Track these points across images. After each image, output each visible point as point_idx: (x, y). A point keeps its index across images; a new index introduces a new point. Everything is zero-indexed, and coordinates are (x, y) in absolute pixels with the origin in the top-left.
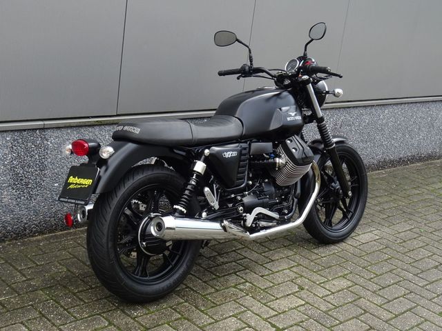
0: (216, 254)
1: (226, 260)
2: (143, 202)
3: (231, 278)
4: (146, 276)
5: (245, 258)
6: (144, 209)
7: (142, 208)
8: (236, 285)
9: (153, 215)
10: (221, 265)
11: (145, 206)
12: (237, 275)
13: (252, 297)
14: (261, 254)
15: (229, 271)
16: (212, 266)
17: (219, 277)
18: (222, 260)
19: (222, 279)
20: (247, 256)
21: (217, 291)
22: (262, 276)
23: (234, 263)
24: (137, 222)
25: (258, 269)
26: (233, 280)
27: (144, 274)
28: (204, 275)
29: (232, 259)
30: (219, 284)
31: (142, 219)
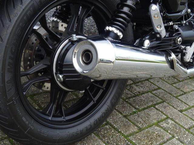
0: (132, 82)
1: (142, 89)
2: (64, 21)
3: (152, 113)
4: (61, 115)
5: (159, 88)
6: (64, 30)
7: (62, 27)
8: (159, 122)
9: (75, 37)
10: (138, 95)
11: (65, 25)
12: (157, 109)
13: (179, 139)
14: (172, 84)
15: (147, 103)
16: (129, 96)
17: (139, 111)
18: (138, 90)
19: (142, 114)
20: (160, 86)
21: (140, 129)
22: (181, 111)
23: (150, 94)
24: (54, 46)
25: (175, 101)
26: (154, 115)
27: (59, 112)
28: (123, 107)
29: (147, 89)
30: (141, 120)
31: (60, 42)
